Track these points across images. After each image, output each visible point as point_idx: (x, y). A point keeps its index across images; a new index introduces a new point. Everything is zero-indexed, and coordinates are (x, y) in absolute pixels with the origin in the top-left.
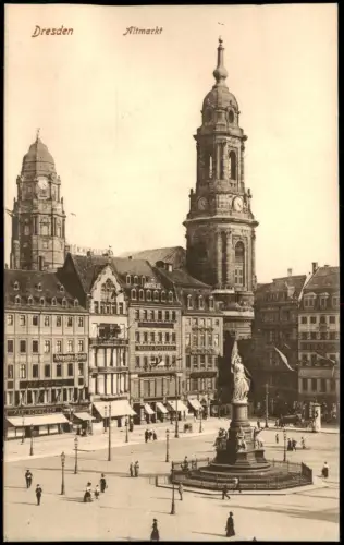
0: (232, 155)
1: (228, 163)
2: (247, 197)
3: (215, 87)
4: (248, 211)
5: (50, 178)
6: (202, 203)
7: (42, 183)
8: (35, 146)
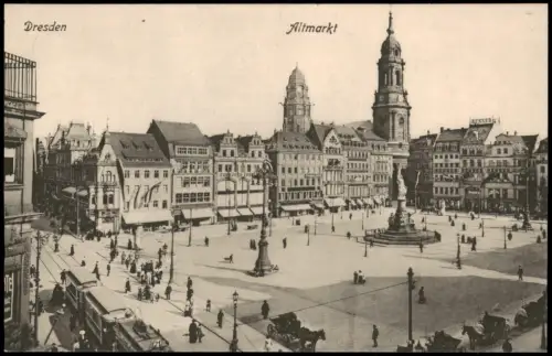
0: (398, 73)
1: (395, 77)
2: (405, 94)
3: (388, 38)
4: (406, 101)
5: (303, 87)
6: (381, 98)
7: (299, 89)
8: (294, 71)
